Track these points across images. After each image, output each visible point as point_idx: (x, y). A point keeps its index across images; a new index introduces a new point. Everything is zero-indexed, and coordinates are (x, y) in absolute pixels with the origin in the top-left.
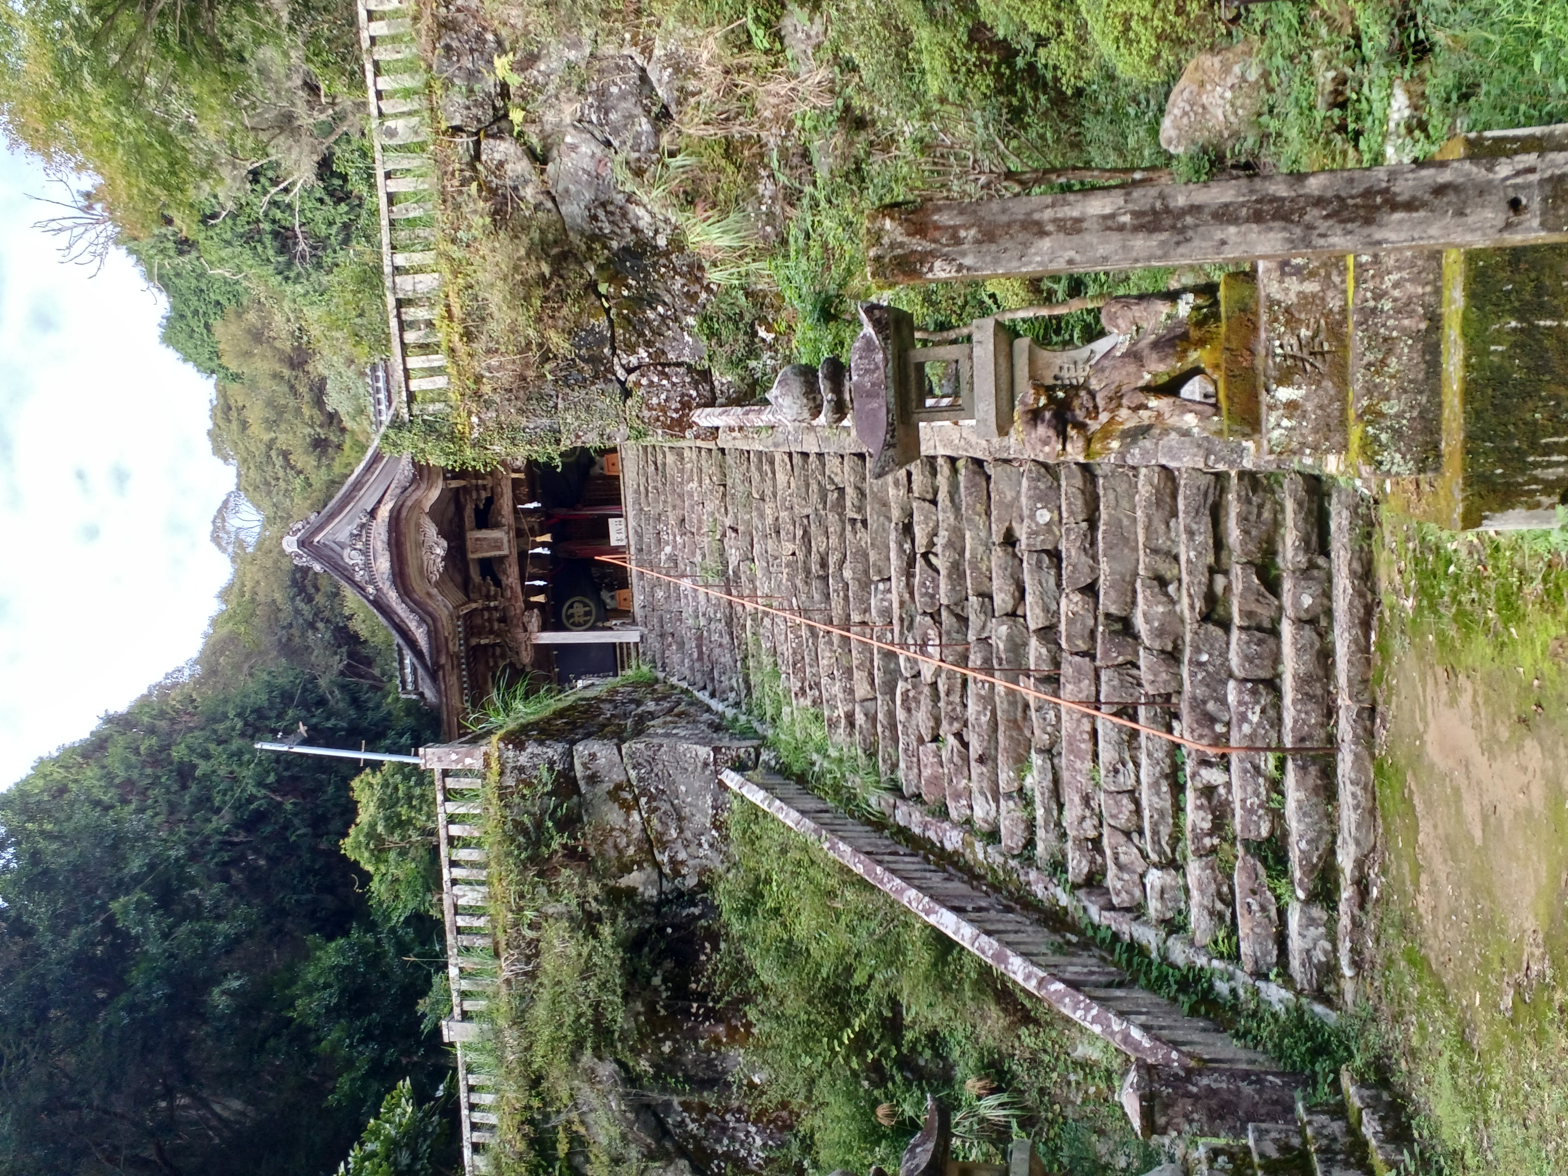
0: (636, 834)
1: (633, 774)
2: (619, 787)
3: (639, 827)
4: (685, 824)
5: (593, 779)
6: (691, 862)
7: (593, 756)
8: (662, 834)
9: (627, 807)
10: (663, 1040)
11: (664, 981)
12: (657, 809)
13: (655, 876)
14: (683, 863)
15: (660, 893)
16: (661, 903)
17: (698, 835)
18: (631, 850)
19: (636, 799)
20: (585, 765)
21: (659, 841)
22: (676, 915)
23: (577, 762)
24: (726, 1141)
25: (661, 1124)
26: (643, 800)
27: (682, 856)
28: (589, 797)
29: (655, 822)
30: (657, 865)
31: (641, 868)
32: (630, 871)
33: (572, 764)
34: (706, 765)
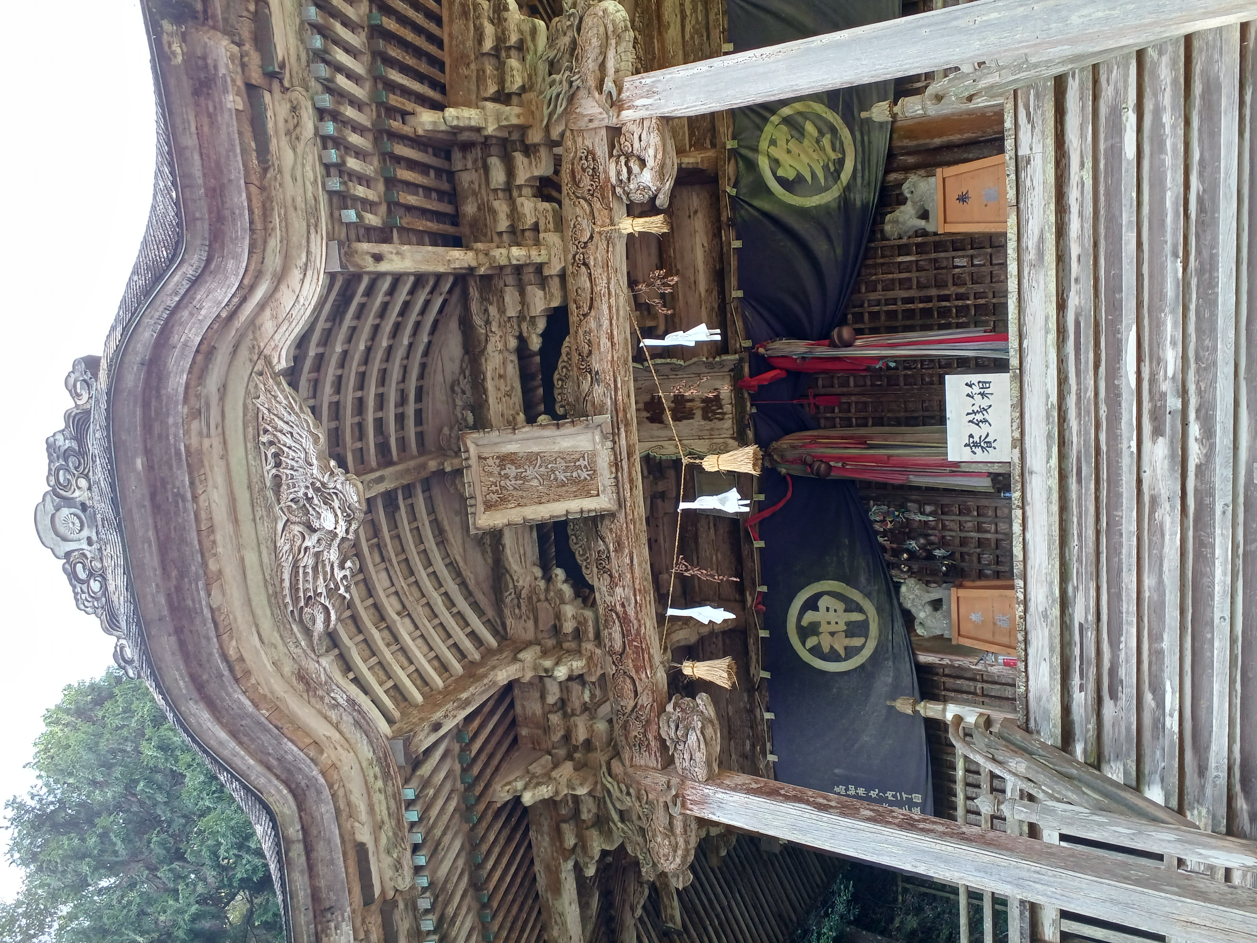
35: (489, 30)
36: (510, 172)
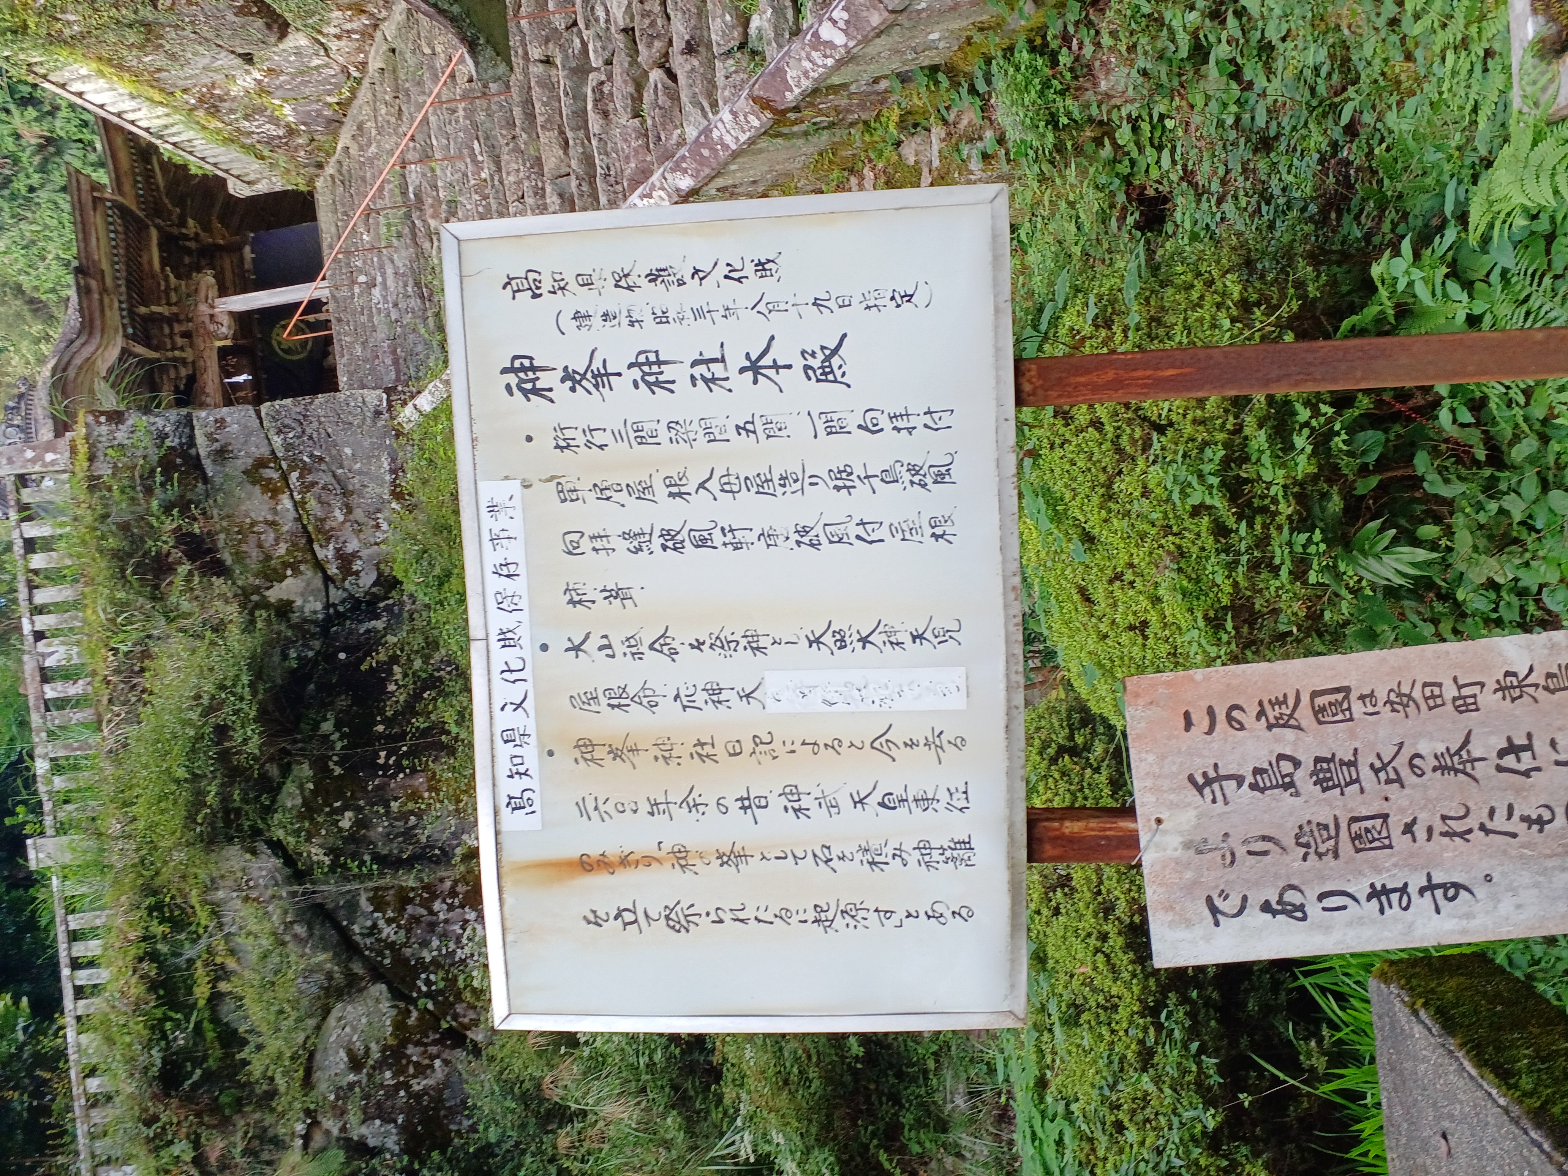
0: (288, 525)
1: (277, 441)
2: (260, 463)
3: (292, 514)
4: (354, 500)
5: (222, 454)
6: (364, 553)
7: (221, 423)
8: (323, 520)
9: (273, 491)
10: (341, 811)
11: (338, 726)
12: (313, 484)
13: (318, 582)
14: (355, 555)
15: (327, 606)
16: (328, 621)
17: (373, 513)
18: (282, 549)
19: (285, 478)
20: (210, 437)
21: (319, 531)
22: (351, 632)
23: (198, 432)
24: (435, 943)
25: (345, 935)
26: (294, 475)
27: (352, 546)
28: (218, 480)
29: (312, 504)
30: (319, 566)
31: (297, 572)
32: (282, 578)
33: (192, 437)
34: (378, 413)
35: (163, 283)
36: (172, 329)
